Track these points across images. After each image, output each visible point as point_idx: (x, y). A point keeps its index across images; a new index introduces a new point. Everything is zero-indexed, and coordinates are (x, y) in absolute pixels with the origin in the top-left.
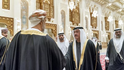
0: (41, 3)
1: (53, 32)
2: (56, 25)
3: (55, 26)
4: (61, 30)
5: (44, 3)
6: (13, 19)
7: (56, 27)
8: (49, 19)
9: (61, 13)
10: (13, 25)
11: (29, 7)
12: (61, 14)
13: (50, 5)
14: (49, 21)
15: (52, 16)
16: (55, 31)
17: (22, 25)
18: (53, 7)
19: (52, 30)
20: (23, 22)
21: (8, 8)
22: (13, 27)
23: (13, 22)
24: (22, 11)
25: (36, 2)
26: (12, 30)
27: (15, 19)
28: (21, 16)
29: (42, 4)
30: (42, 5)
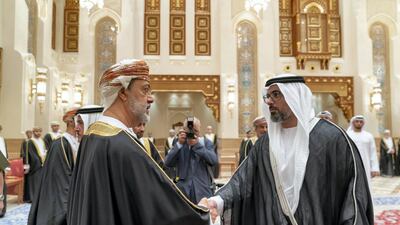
0: (294, 19)
1: (338, 105)
2: (351, 78)
3: (349, 82)
4: (371, 95)
5: (306, 15)
6: (218, 77)
7: (351, 85)
8: (322, 61)
9: (372, 34)
10: (218, 93)
11: (260, 36)
12: (371, 37)
13: (324, 17)
14: (322, 68)
15: (333, 50)
16: (345, 98)
17: (239, 92)
18: (338, 20)
19: (337, 97)
20: (244, 83)
21: (208, 52)
22: (219, 99)
23: (218, 84)
24: (240, 52)
25: (281, 17)
26: (216, 107)
27: (223, 76)
28: (238, 66)
29: (298, 20)
30: (298, 23)
